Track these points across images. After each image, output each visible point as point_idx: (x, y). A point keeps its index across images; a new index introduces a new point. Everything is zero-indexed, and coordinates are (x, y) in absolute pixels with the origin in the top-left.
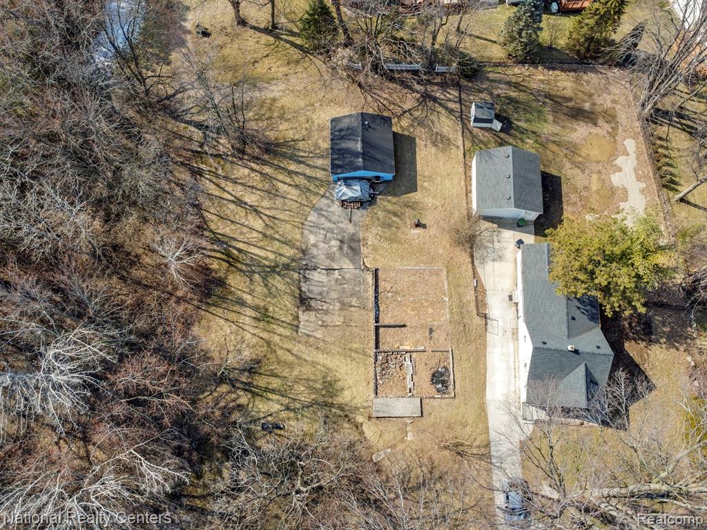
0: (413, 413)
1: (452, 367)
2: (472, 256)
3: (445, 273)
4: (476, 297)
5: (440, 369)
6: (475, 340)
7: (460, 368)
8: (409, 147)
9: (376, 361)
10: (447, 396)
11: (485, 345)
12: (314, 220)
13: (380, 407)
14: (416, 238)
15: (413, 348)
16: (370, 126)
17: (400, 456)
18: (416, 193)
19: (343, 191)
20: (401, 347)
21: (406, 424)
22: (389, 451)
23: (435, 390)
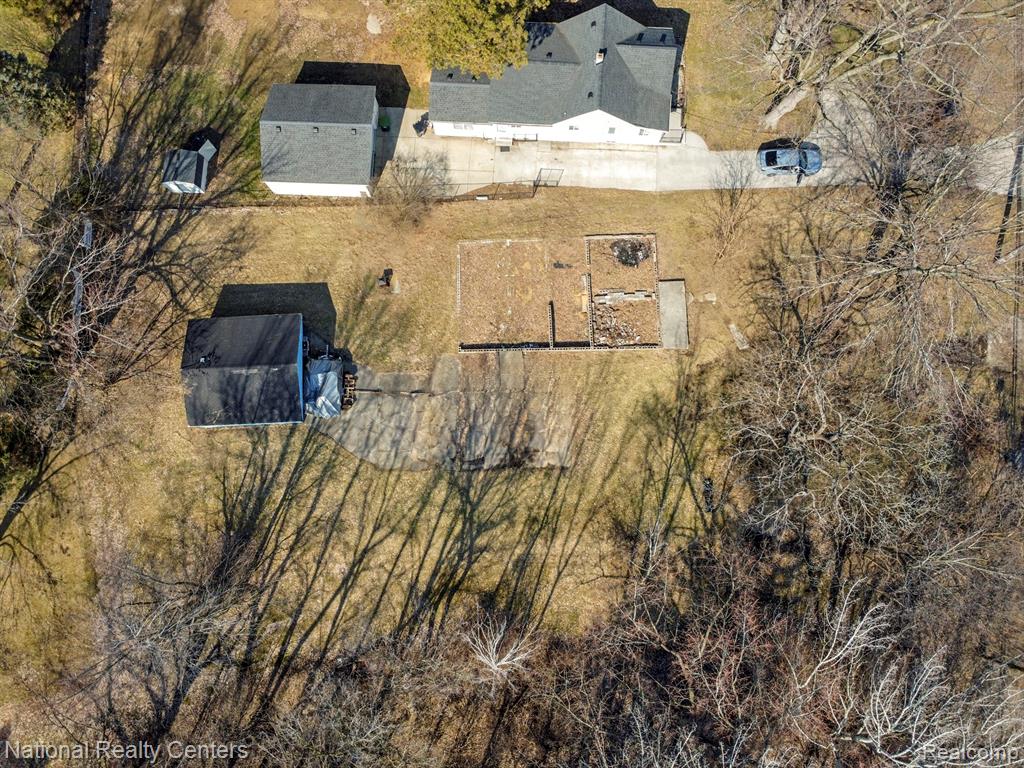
0: (680, 292)
1: (611, 237)
2: (440, 201)
3: (466, 243)
4: (505, 197)
5: (615, 254)
6: (570, 203)
7: (611, 225)
8: (240, 295)
9: (606, 345)
10: (654, 245)
11: (577, 190)
12: (384, 455)
13: (673, 339)
14: (407, 286)
15: (586, 292)
16: (210, 355)
17: (740, 311)
18: (329, 285)
19: (328, 403)
20: (584, 309)
21: (696, 302)
22: (733, 326)
23: (646, 262)
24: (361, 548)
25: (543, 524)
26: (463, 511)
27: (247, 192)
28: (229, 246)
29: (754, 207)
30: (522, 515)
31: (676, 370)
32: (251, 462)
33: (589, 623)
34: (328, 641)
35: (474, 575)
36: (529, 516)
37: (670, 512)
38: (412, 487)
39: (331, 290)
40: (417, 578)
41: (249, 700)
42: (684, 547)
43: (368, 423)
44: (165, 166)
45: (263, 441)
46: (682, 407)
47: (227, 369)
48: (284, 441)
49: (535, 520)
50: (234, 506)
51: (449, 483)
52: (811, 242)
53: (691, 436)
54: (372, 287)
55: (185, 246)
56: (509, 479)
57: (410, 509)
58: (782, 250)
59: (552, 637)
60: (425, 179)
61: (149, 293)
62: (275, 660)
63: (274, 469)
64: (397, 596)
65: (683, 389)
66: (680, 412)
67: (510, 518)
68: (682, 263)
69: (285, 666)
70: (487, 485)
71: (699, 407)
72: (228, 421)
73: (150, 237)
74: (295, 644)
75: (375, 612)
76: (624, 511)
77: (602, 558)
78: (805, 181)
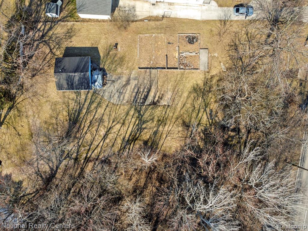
0: (206, 53)
1: (186, 34)
2: (133, 21)
3: (141, 35)
4: (153, 21)
5: (187, 40)
6: (174, 23)
7: (186, 31)
8: (71, 50)
9: (183, 69)
10: (199, 37)
11: (176, 19)
12: (115, 100)
13: (203, 67)
14: (122, 49)
15: (177, 52)
16: (63, 69)
17: (224, 59)
18: (98, 48)
19: (98, 84)
20: (177, 57)
21: (211, 56)
22: (222, 64)
23: (196, 43)
24: (109, 127)
25: (162, 122)
26: (139, 117)
27: (72, 17)
28: (67, 35)
29: (231, 26)
30: (156, 119)
31: (204, 77)
32: (76, 102)
33: (174, 150)
34: (100, 153)
35: (141, 136)
36: (158, 119)
37: (200, 119)
38: (124, 110)
39: (99, 49)
40: (125, 136)
41: (77, 169)
42: (203, 129)
43: (111, 91)
44: (46, 8)
45: (79, 95)
46: (205, 88)
47: (68, 73)
48: (86, 96)
49: (160, 120)
50: (71, 114)
51: (135, 109)
52: (248, 38)
53: (207, 97)
54: (112, 49)
55: (54, 34)
56: (152, 108)
57: (123, 116)
58: (239, 40)
59: (163, 154)
60: (128, 14)
61: (43, 49)
62: (84, 158)
63: (83, 104)
64: (119, 141)
65: (205, 83)
66: (204, 90)
67: (152, 119)
68: (207, 43)
69: (87, 160)
70: (146, 110)
71: (210, 89)
72: (69, 89)
73: (42, 31)
74: (90, 154)
75: (113, 145)
76: (186, 119)
77: (179, 132)
78: (247, 18)
